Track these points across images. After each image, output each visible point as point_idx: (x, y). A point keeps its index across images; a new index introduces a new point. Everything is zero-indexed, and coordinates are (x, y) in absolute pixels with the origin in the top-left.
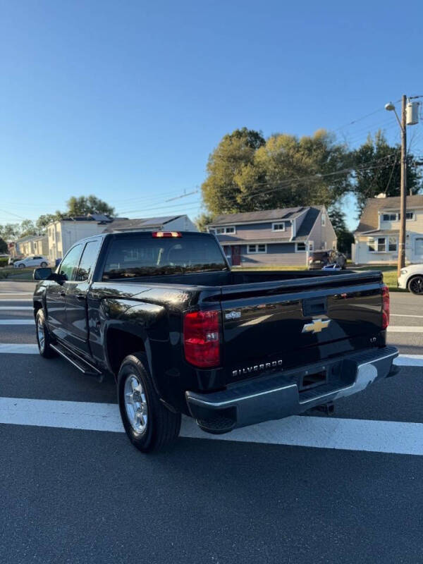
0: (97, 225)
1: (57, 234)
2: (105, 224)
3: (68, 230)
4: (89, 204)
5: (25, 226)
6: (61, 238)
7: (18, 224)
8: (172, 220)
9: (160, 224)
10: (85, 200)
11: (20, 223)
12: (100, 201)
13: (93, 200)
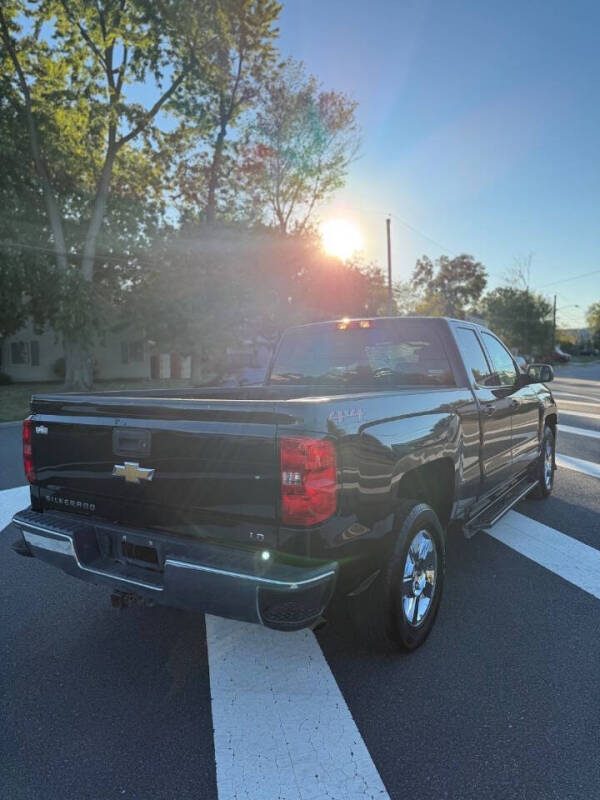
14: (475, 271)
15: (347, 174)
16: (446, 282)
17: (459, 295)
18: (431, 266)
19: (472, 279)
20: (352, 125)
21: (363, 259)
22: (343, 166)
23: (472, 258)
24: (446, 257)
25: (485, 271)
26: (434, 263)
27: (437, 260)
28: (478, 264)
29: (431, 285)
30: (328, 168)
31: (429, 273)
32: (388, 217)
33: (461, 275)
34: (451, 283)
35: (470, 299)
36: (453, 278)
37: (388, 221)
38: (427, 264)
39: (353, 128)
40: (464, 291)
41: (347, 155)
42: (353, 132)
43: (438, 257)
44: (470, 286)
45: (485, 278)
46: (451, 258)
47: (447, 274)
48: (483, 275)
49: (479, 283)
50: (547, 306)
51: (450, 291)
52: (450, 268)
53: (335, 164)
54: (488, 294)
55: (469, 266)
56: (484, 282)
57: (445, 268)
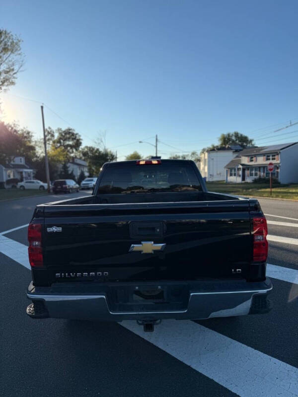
0: (232, 153)
1: (205, 160)
2: (239, 152)
3: (212, 158)
4: (234, 138)
5: (193, 156)
6: (207, 163)
7: (188, 155)
8: (290, 146)
9: (278, 150)
10: (231, 135)
11: (190, 154)
12: (241, 135)
13: (236, 135)
14: (76, 137)
15: (16, 78)
16: (62, 141)
17: (69, 148)
18: (53, 132)
19: (75, 141)
20: (19, 52)
21: (19, 125)
22: (14, 74)
23: (74, 130)
24: (61, 129)
25: (81, 138)
26: (55, 131)
27: (56, 130)
28: (77, 134)
29: (54, 142)
30: (5, 73)
31: (53, 136)
32: (42, 105)
33: (69, 138)
34: (65, 142)
35: (74, 150)
36: (65, 140)
37: (42, 107)
38: (51, 131)
39: (20, 54)
40: (71, 147)
41: (16, 68)
42: (19, 56)
43: (57, 129)
44: (74, 144)
45: (81, 141)
46: (64, 129)
47: (62, 137)
48: (80, 139)
49: (78, 144)
50: (114, 156)
51: (64, 146)
52: (63, 134)
53: (9, 72)
54: (82, 149)
55: (73, 134)
56: (81, 143)
57: (61, 134)
